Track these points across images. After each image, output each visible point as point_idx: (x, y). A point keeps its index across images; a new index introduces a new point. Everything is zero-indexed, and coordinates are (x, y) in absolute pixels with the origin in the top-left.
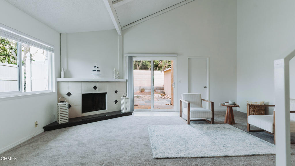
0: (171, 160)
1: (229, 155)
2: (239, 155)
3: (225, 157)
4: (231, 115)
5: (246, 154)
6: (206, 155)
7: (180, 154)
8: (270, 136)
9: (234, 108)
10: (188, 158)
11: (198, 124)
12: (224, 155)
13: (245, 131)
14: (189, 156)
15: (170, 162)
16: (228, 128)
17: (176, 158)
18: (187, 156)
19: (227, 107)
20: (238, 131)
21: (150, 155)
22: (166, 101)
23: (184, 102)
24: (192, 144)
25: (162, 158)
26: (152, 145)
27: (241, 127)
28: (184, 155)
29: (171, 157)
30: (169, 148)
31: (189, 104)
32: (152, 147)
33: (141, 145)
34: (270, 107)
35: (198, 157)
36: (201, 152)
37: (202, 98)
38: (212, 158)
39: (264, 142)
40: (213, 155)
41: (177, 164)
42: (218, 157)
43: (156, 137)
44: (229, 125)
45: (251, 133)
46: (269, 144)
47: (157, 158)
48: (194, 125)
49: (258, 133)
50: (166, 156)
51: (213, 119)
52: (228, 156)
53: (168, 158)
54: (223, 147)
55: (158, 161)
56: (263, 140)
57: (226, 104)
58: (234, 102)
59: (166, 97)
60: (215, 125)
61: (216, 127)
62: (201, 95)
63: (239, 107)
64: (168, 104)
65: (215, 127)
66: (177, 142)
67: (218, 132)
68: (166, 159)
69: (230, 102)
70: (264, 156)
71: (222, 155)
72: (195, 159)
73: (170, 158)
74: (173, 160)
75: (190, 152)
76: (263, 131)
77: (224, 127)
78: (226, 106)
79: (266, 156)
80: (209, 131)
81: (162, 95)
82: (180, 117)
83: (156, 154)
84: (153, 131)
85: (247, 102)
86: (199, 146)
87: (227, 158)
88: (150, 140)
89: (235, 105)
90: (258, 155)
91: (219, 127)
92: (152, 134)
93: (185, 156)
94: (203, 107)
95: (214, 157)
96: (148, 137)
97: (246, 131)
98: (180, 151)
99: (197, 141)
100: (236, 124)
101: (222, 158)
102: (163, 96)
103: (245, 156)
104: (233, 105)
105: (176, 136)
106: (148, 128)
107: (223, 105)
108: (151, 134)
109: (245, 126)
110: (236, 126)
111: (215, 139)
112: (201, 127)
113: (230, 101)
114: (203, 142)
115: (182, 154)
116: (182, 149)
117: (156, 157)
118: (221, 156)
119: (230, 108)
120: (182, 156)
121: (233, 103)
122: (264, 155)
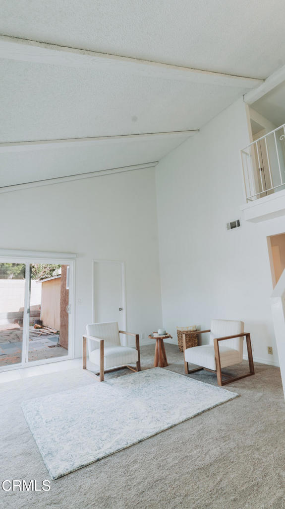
0: (88, 469)
1: (175, 423)
2: (188, 417)
3: (171, 427)
4: (162, 351)
5: (196, 412)
6: (145, 435)
7: (102, 450)
8: (212, 376)
9: (165, 341)
10: (119, 451)
11: (117, 377)
12: (170, 425)
13: (183, 375)
14: (120, 447)
15: (88, 475)
16: (161, 375)
17: (98, 460)
18: (116, 449)
19: (156, 340)
20: (175, 377)
21: (43, 475)
22: (48, 340)
23: (91, 340)
24: (117, 420)
25: (71, 473)
26: (40, 447)
27: (176, 369)
28: (111, 448)
29: (88, 462)
30: (80, 443)
31: (102, 342)
32: (43, 454)
33: (15, 457)
34: (203, 334)
35: (134, 445)
36: (137, 432)
37: (120, 330)
38: (155, 437)
39: (208, 387)
40: (155, 431)
41: (102, 474)
42: (163, 431)
43: (47, 427)
44: (162, 369)
45: (190, 375)
46: (213, 388)
47: (61, 477)
48: (112, 381)
49: (198, 375)
50: (77, 464)
51: (138, 363)
52: (175, 425)
53: (83, 467)
54: (164, 411)
55: (63, 481)
56: (207, 384)
57: (156, 335)
58: (165, 331)
59: (46, 331)
60: (143, 374)
61: (146, 377)
62: (117, 323)
63: (172, 338)
64: (54, 346)
65: (144, 376)
66: (90, 425)
67: (150, 384)
68: (79, 472)
69: (160, 332)
70: (215, 409)
71: (166, 427)
72: (130, 449)
73: (87, 466)
74: (94, 467)
75: (119, 437)
76: (202, 369)
77: (156, 375)
78: (155, 338)
79: (217, 408)
80: (138, 387)
81: (37, 328)
82: (84, 370)
83: (56, 468)
84: (36, 412)
85: (177, 327)
86: (129, 421)
87: (174, 428)
88: (35, 437)
89: (167, 336)
90: (209, 410)
91: (149, 376)
92: (36, 422)
93: (112, 451)
94: (122, 345)
95: (156, 434)
96: (27, 432)
97: (184, 373)
98: (100, 441)
99: (124, 411)
100: (170, 364)
101: (168, 431)
102: (40, 329)
103: (195, 416)
104: (164, 336)
105: (86, 411)
106: (24, 410)
107: (151, 336)
108: (33, 422)
109: (181, 366)
110: (169, 368)
111: (150, 398)
112: (122, 381)
113: (159, 330)
114: (133, 412)
115: (107, 448)
116: (104, 437)
117: (56, 474)
118: (166, 429)
119: (160, 340)
120: (108, 452)
121: (163, 333)
122: (214, 407)
